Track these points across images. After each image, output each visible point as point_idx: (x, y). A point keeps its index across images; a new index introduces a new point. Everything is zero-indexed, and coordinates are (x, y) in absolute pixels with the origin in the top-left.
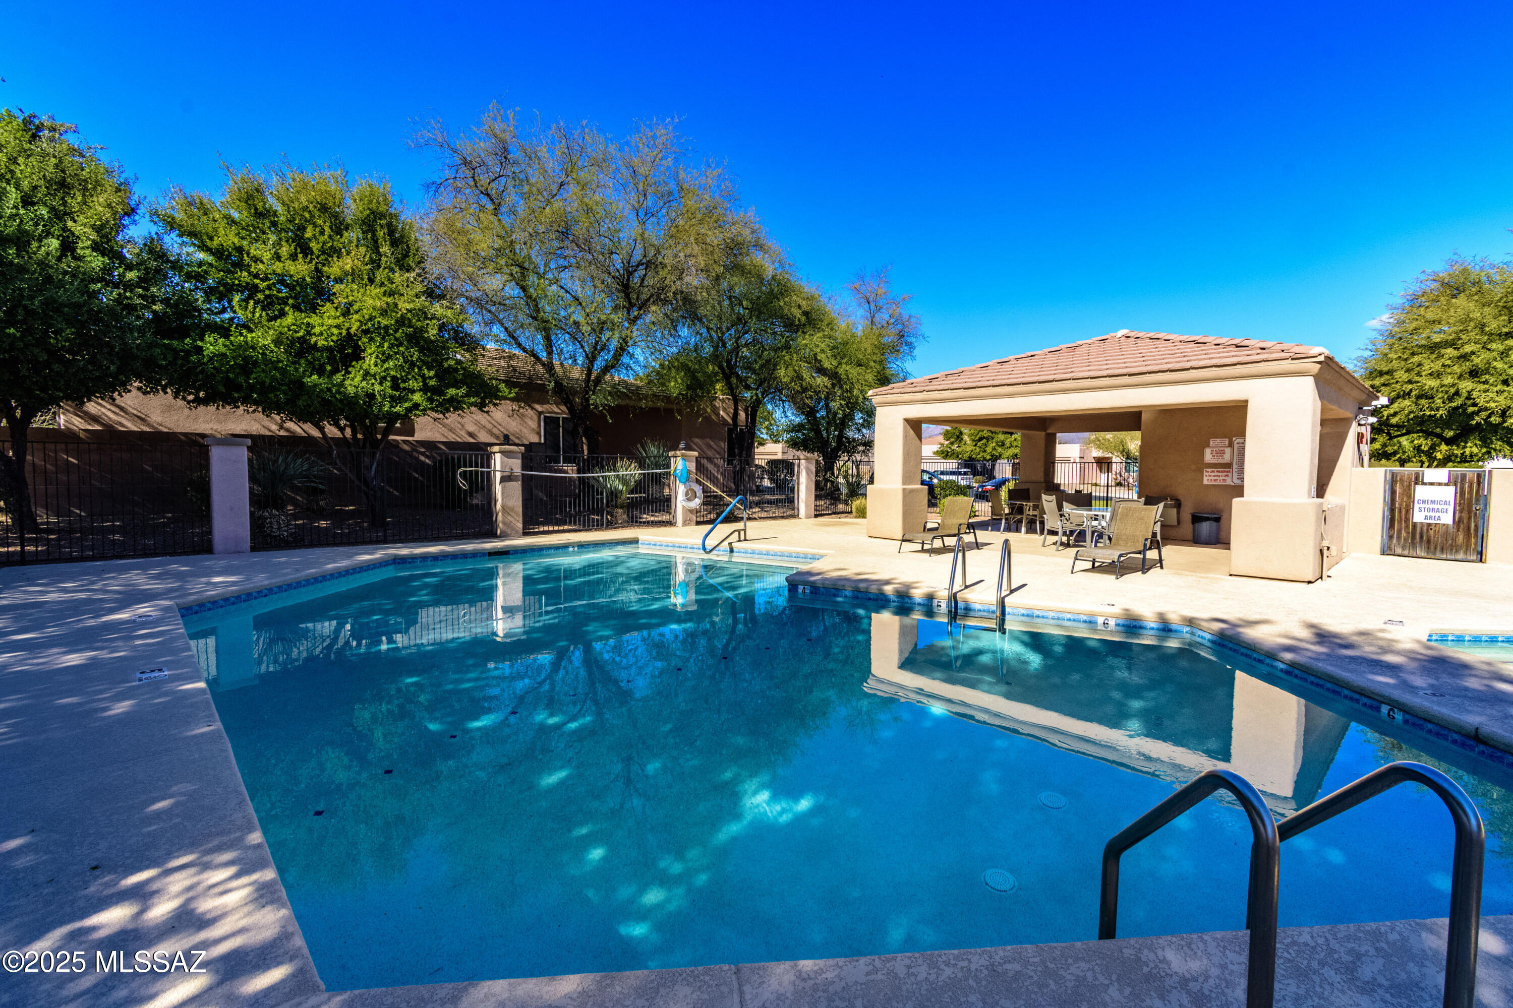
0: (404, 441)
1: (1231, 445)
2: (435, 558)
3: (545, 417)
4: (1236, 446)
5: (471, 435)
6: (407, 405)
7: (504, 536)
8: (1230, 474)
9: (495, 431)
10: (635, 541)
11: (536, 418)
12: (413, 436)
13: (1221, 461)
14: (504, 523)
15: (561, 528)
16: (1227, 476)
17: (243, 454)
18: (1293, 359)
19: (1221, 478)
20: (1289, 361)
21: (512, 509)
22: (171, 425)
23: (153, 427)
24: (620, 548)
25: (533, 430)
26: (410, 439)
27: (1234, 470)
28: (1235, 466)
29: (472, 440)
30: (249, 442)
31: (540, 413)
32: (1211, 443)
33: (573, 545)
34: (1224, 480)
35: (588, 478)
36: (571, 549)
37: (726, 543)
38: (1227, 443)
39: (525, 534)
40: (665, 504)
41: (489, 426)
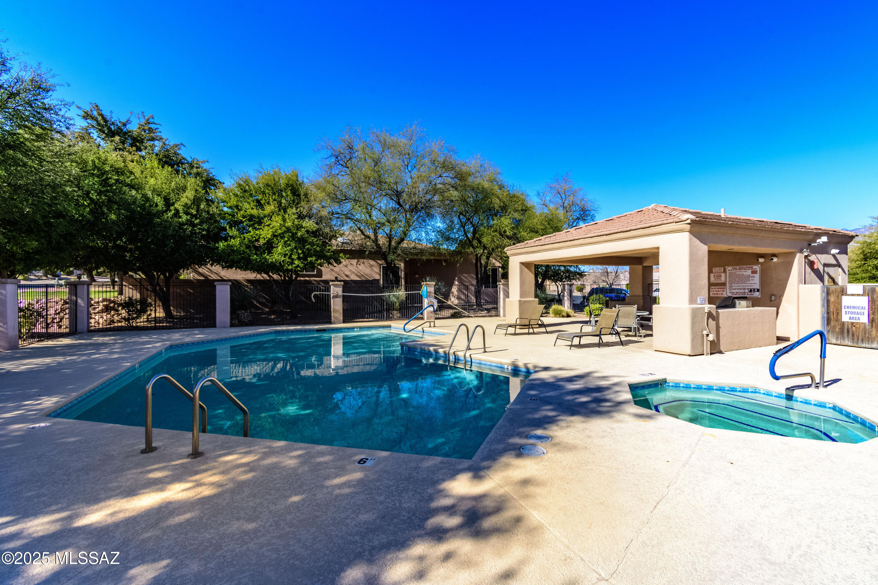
0: (314, 280)
1: (725, 271)
2: (292, 331)
3: (383, 267)
4: (728, 272)
5: (347, 276)
6: (294, 265)
7: (334, 323)
8: (725, 290)
9: (359, 274)
10: (390, 327)
11: (378, 267)
12: (321, 277)
13: (719, 282)
14: (334, 317)
15: (363, 320)
16: (723, 291)
17: (227, 288)
18: (676, 222)
19: (720, 292)
20: (674, 224)
21: (337, 311)
22: (228, 276)
23: (221, 277)
24: (381, 329)
25: (377, 273)
26: (320, 279)
27: (728, 287)
28: (728, 285)
29: (348, 279)
30: (230, 283)
31: (380, 265)
32: (714, 270)
33: (357, 327)
34: (722, 294)
35: (383, 296)
36: (356, 329)
37: (420, 328)
38: (722, 270)
39: (344, 322)
40: (420, 309)
41: (356, 272)
